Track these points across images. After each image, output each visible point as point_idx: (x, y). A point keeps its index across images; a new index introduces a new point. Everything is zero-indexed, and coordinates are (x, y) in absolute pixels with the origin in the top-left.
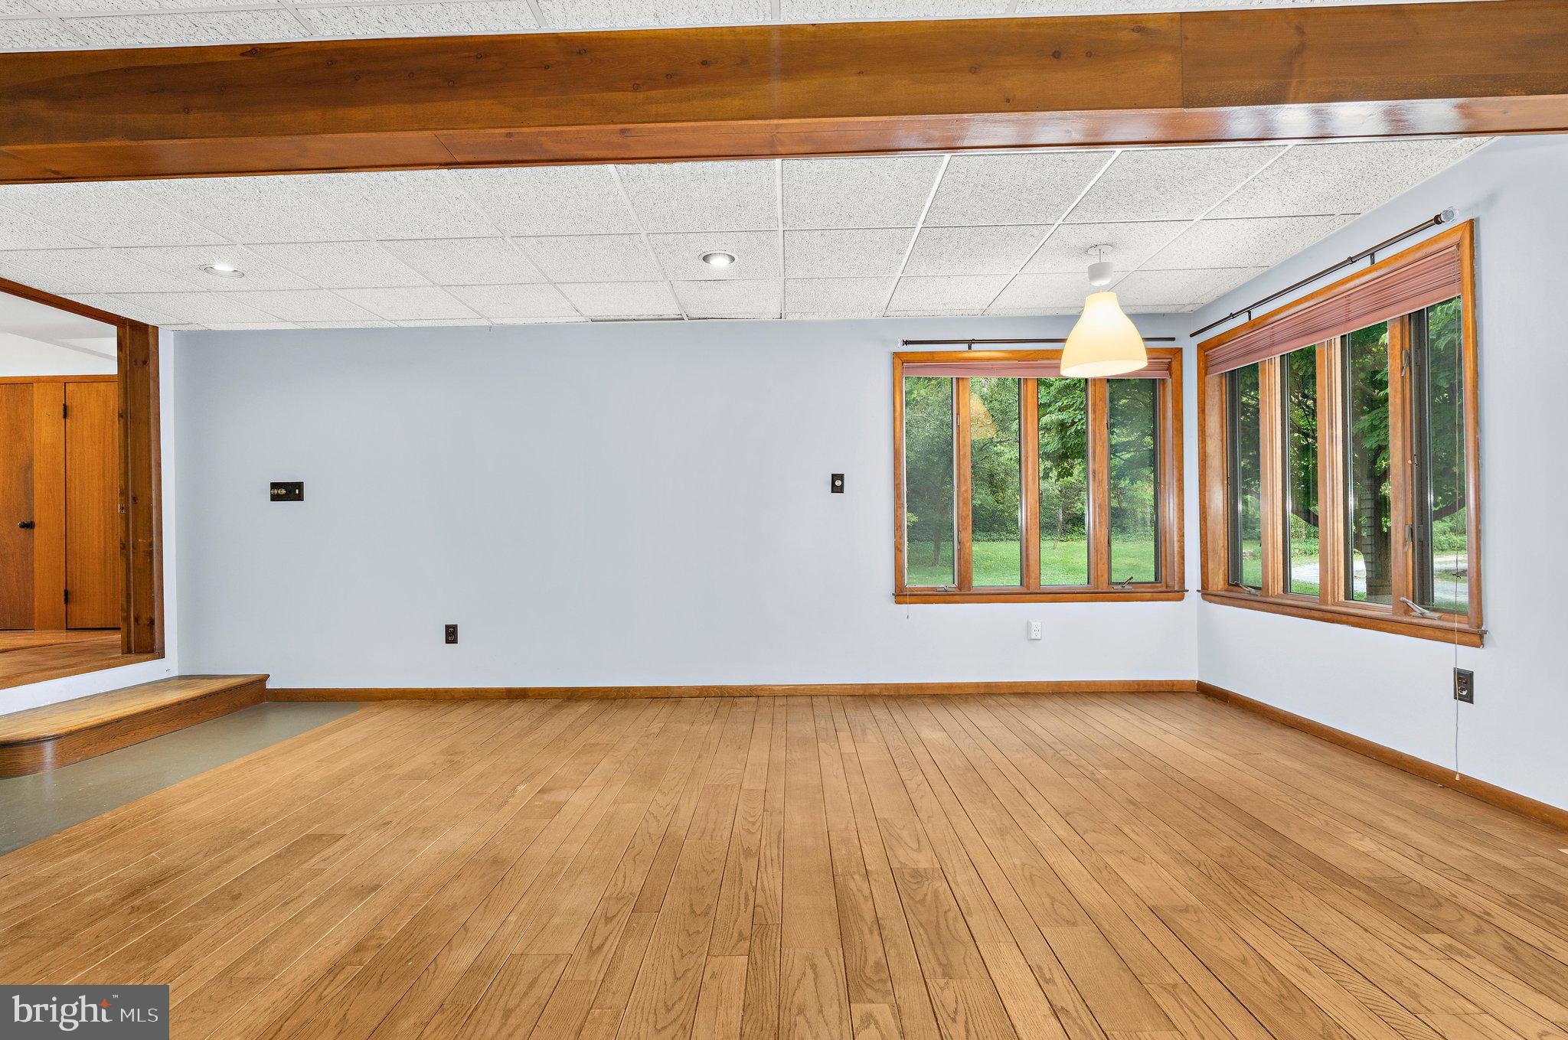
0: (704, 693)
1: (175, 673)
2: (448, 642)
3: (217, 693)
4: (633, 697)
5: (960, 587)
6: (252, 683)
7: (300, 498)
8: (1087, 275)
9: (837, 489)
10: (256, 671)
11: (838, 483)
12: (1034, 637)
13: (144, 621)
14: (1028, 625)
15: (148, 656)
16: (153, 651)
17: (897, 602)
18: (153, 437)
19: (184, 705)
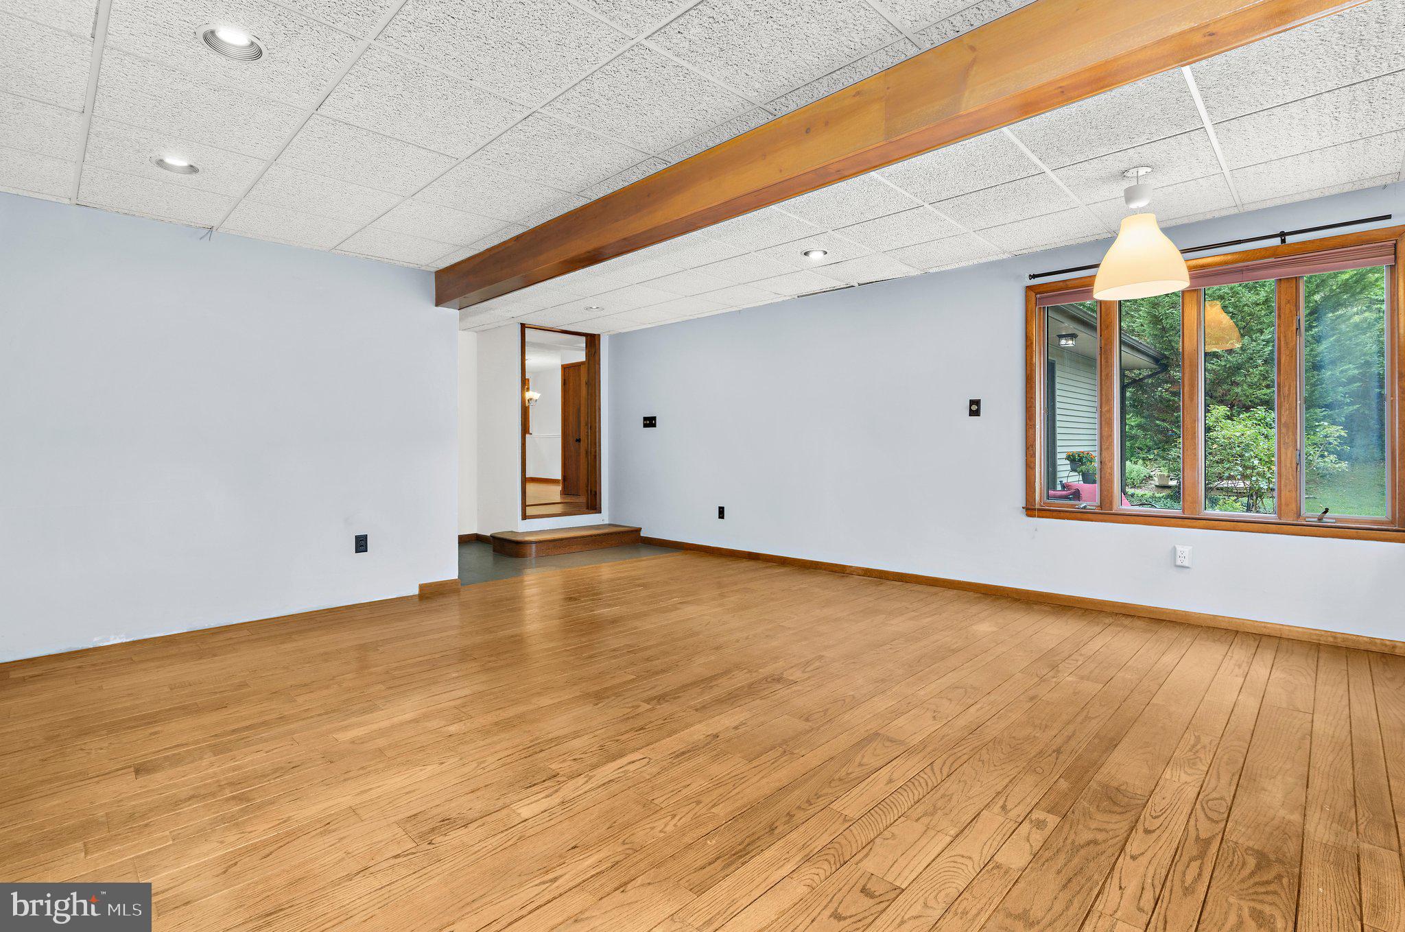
0: (868, 573)
1: (607, 522)
2: (719, 518)
3: (611, 534)
4: (820, 568)
5: (1101, 507)
6: (632, 531)
7: (654, 425)
8: (1123, 199)
9: (975, 413)
10: (635, 525)
11: (974, 408)
12: (1179, 563)
13: (593, 493)
14: (1175, 548)
15: (593, 511)
16: (596, 509)
17: (1028, 515)
18: (597, 394)
19: (594, 537)
